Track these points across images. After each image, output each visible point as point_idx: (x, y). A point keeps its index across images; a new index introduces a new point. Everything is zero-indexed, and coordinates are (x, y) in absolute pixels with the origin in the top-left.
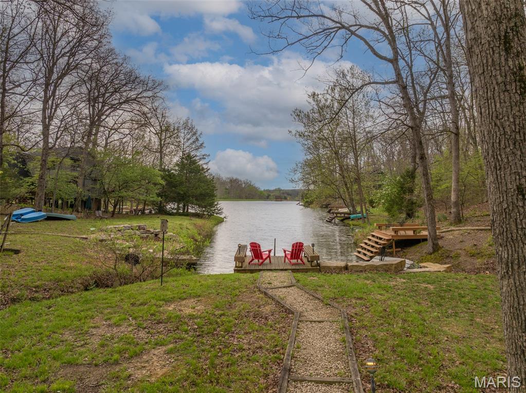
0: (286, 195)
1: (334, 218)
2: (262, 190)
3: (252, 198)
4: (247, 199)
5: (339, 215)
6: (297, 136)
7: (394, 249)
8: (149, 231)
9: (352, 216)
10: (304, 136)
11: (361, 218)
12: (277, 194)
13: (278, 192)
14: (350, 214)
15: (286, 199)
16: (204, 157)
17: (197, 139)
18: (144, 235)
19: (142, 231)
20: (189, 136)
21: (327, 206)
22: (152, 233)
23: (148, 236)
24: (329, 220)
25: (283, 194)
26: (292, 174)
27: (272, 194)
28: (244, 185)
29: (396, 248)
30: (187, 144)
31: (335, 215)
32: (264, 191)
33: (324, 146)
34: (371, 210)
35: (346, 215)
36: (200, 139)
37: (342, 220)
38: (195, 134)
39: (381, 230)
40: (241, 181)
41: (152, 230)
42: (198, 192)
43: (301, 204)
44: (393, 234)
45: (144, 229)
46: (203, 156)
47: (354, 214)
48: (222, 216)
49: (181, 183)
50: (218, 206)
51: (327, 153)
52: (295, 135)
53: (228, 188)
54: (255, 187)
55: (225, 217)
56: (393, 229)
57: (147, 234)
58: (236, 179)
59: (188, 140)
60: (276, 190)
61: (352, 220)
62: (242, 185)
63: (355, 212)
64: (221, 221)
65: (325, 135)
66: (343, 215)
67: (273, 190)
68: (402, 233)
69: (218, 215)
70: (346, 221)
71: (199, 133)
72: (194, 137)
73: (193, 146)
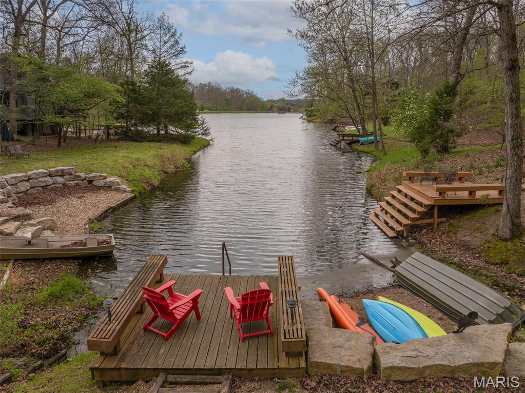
0: (290, 106)
1: (339, 141)
2: (266, 100)
3: (254, 110)
4: (248, 111)
5: (346, 138)
6: (299, 37)
7: (436, 220)
8: (79, 176)
9: (362, 140)
10: (307, 37)
11: (373, 142)
12: (281, 104)
13: (282, 102)
14: (359, 136)
15: (289, 111)
16: (187, 65)
17: (177, 42)
18: (72, 182)
19: (67, 176)
20: (166, 39)
21: (331, 121)
22: (85, 179)
23: (77, 184)
24: (333, 144)
25: (287, 104)
26: (291, 86)
27: (275, 105)
28: (245, 95)
29: (438, 217)
30: (164, 49)
31: (341, 138)
32: (268, 101)
33: (332, 51)
34: (384, 128)
35: (355, 138)
36: (180, 42)
37: (349, 144)
38: (173, 35)
39: (413, 182)
40: (242, 91)
41: (83, 175)
42: (173, 110)
43: (304, 117)
44: (436, 195)
45: (71, 174)
46: (185, 63)
47: (365, 137)
48: (208, 138)
49: (151, 100)
50: (204, 126)
51: (334, 60)
52: (296, 36)
53: (228, 98)
54: (257, 98)
55: (211, 140)
56: (438, 189)
57: (76, 182)
58: (237, 89)
59: (165, 43)
60: (280, 100)
61: (362, 144)
62: (243, 95)
63: (366, 134)
64: (206, 145)
65: (334, 35)
66: (351, 138)
67: (278, 100)
68: (450, 195)
69: (204, 137)
70: (355, 146)
71: (178, 34)
72: (173, 40)
73: (173, 51)
